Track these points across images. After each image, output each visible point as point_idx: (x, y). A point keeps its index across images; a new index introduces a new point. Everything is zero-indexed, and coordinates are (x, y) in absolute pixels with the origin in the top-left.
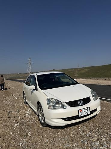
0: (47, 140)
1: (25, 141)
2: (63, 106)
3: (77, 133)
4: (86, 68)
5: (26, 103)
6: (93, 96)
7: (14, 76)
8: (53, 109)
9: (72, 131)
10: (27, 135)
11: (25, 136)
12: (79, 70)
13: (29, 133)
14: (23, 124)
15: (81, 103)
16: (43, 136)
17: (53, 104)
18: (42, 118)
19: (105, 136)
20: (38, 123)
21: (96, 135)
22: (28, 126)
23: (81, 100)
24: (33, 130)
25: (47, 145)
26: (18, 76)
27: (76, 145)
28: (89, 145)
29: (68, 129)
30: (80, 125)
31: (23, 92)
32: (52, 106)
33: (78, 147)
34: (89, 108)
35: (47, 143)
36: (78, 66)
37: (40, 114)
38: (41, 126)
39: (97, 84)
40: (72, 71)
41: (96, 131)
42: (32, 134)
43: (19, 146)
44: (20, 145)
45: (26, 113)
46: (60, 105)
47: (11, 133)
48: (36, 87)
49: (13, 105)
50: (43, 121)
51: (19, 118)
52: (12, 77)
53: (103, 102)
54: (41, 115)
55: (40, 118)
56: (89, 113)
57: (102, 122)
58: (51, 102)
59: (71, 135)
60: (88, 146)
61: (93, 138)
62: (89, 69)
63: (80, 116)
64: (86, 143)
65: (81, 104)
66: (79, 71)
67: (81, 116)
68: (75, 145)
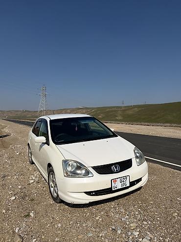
0: (59, 225)
1: (24, 225)
2: (88, 173)
3: (107, 216)
4: (135, 107)
5: (33, 163)
6: (137, 157)
7: (17, 114)
8: (72, 177)
9: (100, 212)
10: (28, 215)
11: (26, 216)
12: (124, 109)
13: (33, 212)
14: (23, 198)
15: (116, 168)
16: (53, 218)
17: (72, 168)
18: (54, 190)
19: (150, 223)
20: (48, 197)
21: (136, 219)
22: (32, 200)
23: (117, 163)
24: (39, 208)
25: (59, 232)
26: (23, 115)
27: (104, 235)
28: (124, 235)
29: (94, 209)
30: (113, 203)
31: (28, 144)
32: (71, 172)
33: (106, 238)
34: (128, 177)
35: (59, 230)
36: (123, 103)
37: (51, 183)
38: (52, 202)
39: (150, 134)
40: (112, 111)
41: (137, 213)
42: (36, 213)
43: (14, 232)
44: (17, 231)
45: (31, 178)
46: (84, 172)
47: (4, 211)
48: (47, 139)
49: (11, 165)
50: (55, 194)
51: (20, 187)
52: (14, 115)
53: (155, 165)
54: (53, 185)
55: (52, 189)
56: (128, 185)
57: (148, 199)
58: (69, 165)
59: (97, 218)
60: (122, 237)
61: (131, 225)
62: (140, 109)
63: (113, 190)
64: (119, 232)
65: (117, 170)
66: (124, 111)
67: (116, 189)
68: (101, 235)
